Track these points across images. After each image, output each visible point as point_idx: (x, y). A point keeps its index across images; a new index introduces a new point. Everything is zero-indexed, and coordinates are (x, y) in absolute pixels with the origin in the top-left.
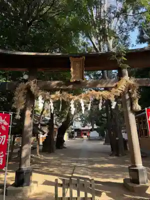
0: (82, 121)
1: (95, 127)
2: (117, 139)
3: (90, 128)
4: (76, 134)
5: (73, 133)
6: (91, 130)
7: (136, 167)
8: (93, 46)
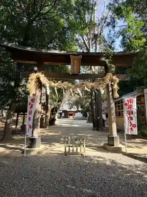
0: (69, 104)
1: (80, 109)
2: (98, 118)
3: (76, 110)
4: (63, 115)
5: (61, 114)
6: (76, 112)
7: (112, 135)
8: (83, 42)
